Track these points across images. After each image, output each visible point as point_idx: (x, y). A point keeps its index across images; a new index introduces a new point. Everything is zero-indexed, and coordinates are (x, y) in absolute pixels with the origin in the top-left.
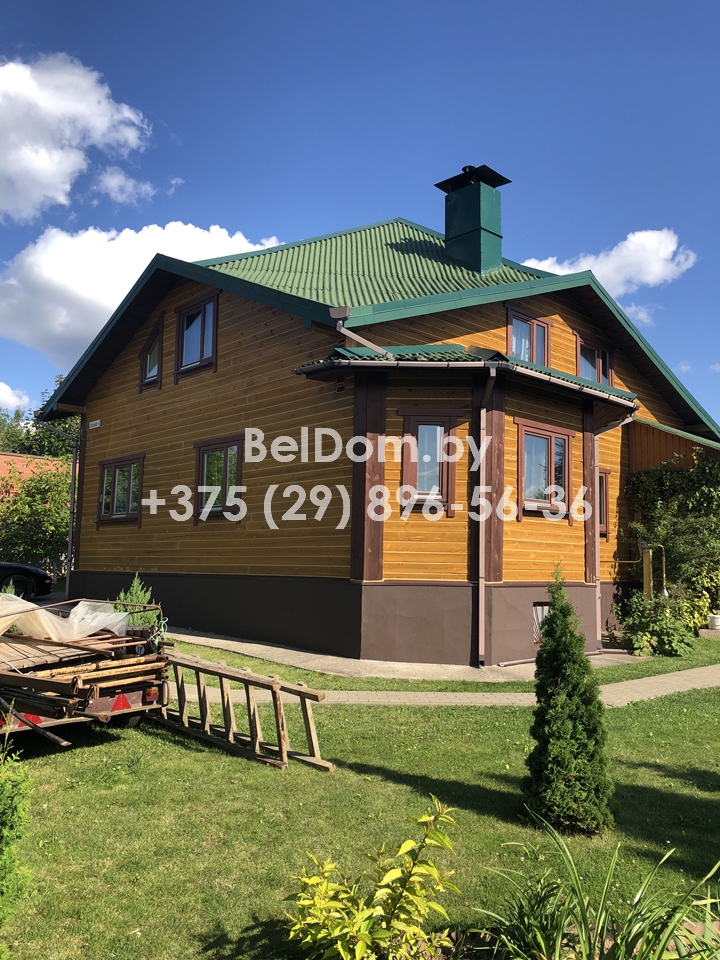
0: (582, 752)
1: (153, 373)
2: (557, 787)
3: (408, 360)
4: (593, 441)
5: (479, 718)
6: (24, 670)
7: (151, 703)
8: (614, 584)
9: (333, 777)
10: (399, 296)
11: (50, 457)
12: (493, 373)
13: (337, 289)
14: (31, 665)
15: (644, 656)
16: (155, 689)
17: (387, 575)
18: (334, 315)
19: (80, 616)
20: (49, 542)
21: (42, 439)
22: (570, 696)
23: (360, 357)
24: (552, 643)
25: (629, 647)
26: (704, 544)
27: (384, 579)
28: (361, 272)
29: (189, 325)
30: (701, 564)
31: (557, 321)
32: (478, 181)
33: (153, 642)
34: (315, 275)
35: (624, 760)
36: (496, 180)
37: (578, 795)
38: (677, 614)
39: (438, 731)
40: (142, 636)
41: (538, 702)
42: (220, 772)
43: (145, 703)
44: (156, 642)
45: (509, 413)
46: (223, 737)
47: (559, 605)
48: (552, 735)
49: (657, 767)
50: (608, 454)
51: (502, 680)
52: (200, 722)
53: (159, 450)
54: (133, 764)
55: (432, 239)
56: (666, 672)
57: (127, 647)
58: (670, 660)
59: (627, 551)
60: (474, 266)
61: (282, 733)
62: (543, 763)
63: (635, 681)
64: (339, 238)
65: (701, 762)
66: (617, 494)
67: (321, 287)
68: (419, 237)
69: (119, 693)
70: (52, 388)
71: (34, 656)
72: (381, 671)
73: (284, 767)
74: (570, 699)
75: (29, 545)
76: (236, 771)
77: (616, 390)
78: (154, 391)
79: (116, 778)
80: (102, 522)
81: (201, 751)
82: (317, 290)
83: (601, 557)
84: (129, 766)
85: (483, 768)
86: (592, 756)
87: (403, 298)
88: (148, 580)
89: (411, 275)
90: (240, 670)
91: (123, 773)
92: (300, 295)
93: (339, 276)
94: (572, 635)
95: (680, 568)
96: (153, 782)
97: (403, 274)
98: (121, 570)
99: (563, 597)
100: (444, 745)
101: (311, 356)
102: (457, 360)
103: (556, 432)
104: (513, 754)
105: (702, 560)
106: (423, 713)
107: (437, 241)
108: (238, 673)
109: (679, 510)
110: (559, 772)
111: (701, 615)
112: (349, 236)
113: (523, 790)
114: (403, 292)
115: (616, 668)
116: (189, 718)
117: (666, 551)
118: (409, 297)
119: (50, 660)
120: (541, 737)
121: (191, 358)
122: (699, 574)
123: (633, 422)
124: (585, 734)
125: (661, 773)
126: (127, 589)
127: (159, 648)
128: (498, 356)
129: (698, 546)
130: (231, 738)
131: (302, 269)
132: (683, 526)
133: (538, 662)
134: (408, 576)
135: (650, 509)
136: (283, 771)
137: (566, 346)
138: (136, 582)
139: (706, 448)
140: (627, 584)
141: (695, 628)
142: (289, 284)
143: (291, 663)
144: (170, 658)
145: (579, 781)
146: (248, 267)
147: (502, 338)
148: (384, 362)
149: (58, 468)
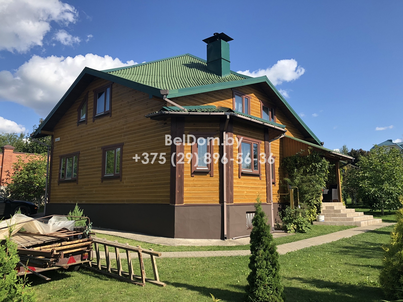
0: (270, 274)
1: (83, 117)
2: (260, 289)
3: (193, 112)
4: (268, 145)
5: (225, 261)
6: (28, 247)
7: (85, 260)
8: (278, 204)
9: (165, 289)
10: (189, 85)
11: (37, 154)
12: (228, 117)
13: (163, 82)
14: (31, 245)
15: (291, 233)
16: (87, 254)
17: (186, 201)
18: (162, 93)
19: (53, 222)
20: (36, 191)
21: (33, 146)
22: (265, 250)
23: (173, 110)
24: (257, 228)
25: (285, 230)
26: (314, 186)
27: (184, 204)
28: (172, 76)
29: (99, 97)
30: (313, 195)
31: (253, 96)
32: (220, 39)
33: (86, 233)
34: (153, 77)
35: (286, 276)
36: (227, 39)
37: (269, 292)
38: (304, 215)
39: (209, 267)
40: (81, 231)
41: (251, 253)
42: (116, 289)
43: (82, 260)
44: (87, 233)
45: (235, 134)
46: (116, 274)
47: (259, 212)
48: (258, 267)
49: (300, 279)
50: (274, 150)
51: (234, 245)
52: (106, 267)
53: (86, 150)
54: (77, 287)
55: (201, 62)
56: (301, 240)
57: (74, 235)
58: (302, 234)
59: (283, 190)
60: (219, 73)
61: (143, 271)
62: (254, 279)
63: (289, 244)
64: (163, 62)
65: (317, 276)
66: (278, 166)
67: (156, 81)
68: (196, 61)
69: (71, 256)
70: (38, 124)
71: (32, 241)
72: (183, 243)
73: (144, 286)
74: (265, 252)
75: (27, 192)
76: (123, 288)
77: (277, 124)
78: (84, 125)
79: (70, 294)
80: (60, 182)
81: (107, 280)
82: (154, 82)
83: (273, 192)
84: (75, 288)
85: (228, 283)
86: (274, 275)
87: (191, 86)
88: (81, 207)
89: (193, 77)
90: (124, 244)
91: (73, 291)
92: (147, 84)
93: (163, 77)
94: (265, 225)
95: (305, 196)
96: (86, 295)
97: (190, 77)
98: (69, 202)
99: (261, 209)
100: (211, 273)
101: (152, 110)
102: (213, 112)
103: (254, 141)
104: (241, 276)
105: (313, 193)
106: (202, 260)
107: (204, 63)
108: (123, 245)
109: (303, 173)
110: (261, 282)
111: (313, 215)
112: (167, 61)
113: (246, 291)
114: (190, 84)
115: (280, 239)
116: (101, 266)
117: (299, 189)
118: (193, 86)
119: (39, 242)
120: (253, 268)
121: (100, 110)
122: (312, 199)
123: (284, 137)
124: (271, 266)
125: (301, 281)
126: (72, 211)
127: (88, 235)
128: (230, 110)
129: (312, 187)
130: (120, 274)
131: (148, 74)
132: (305, 179)
133: (251, 237)
134: (195, 202)
135: (292, 172)
136: (143, 287)
137: (257, 106)
138: (77, 207)
139: (313, 147)
140: (284, 203)
141: (311, 221)
142: (142, 80)
143: (144, 241)
144: (93, 240)
145: (269, 286)
146: (124, 73)
147: (231, 103)
148: (183, 113)
149: (41, 159)
